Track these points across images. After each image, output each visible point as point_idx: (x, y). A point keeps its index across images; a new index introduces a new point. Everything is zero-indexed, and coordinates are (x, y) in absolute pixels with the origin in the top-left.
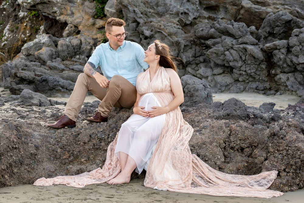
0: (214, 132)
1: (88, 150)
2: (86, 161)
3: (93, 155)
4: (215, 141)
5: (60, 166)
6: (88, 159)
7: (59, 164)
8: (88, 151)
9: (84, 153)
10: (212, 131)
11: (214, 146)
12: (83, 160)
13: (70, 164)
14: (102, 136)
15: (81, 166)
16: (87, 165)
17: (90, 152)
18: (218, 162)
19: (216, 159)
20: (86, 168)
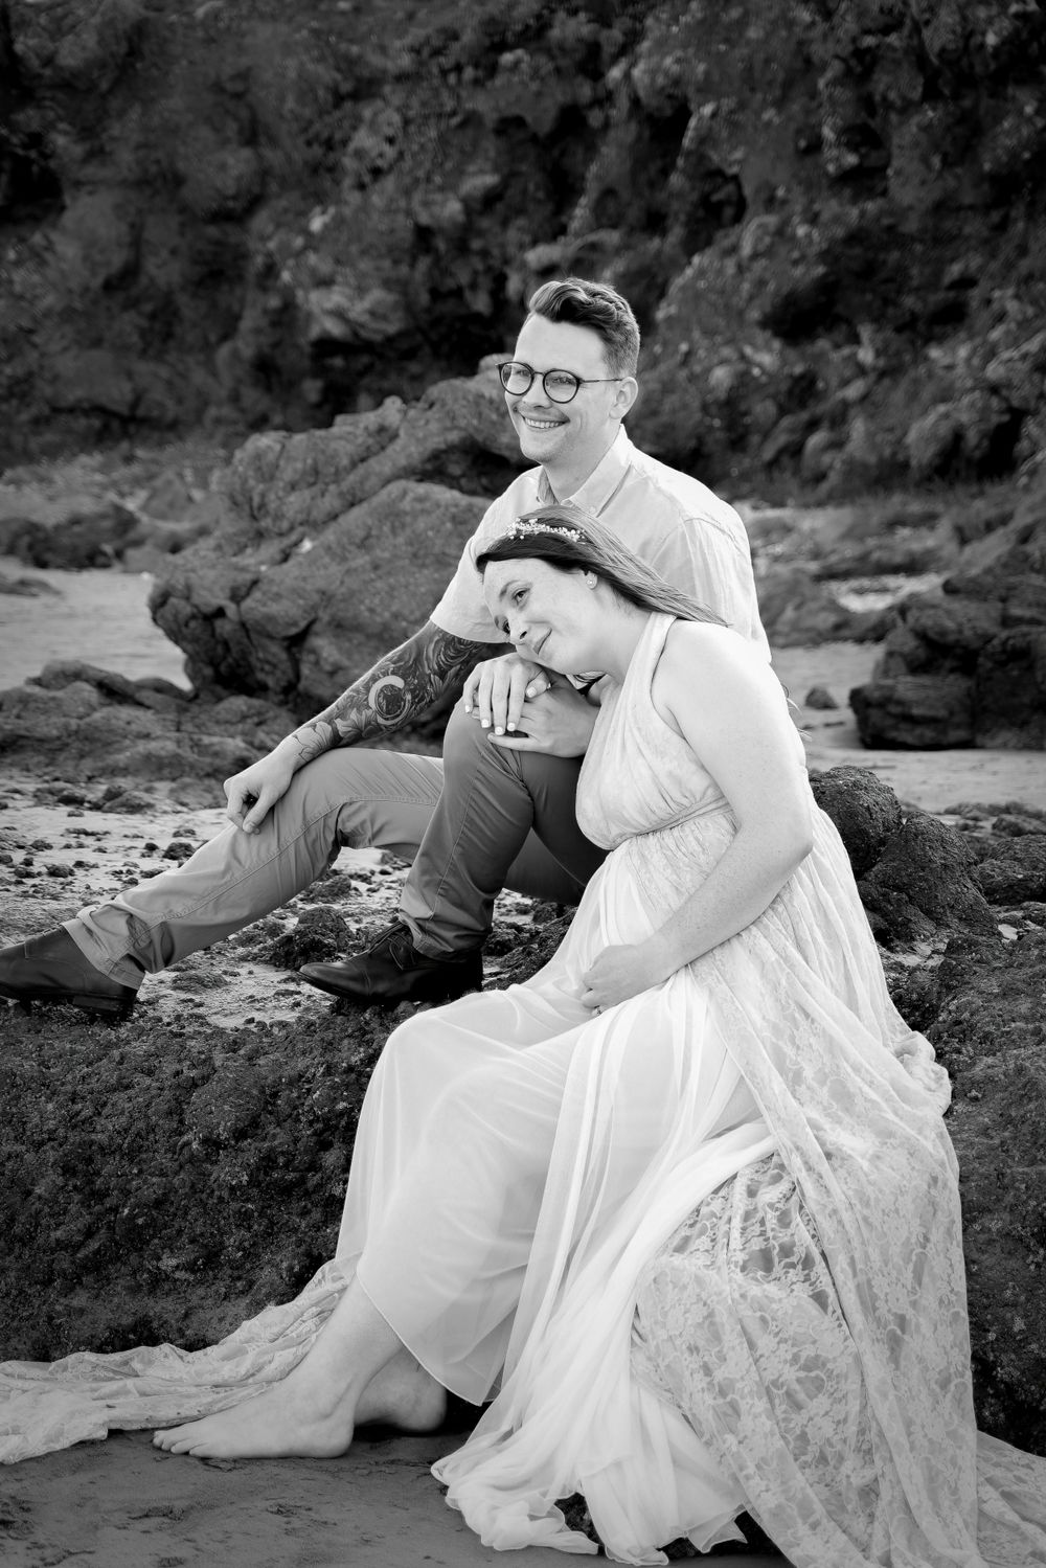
0: (1026, 1129)
1: (225, 1194)
2: (190, 1267)
3: (249, 1228)
4: (1009, 1198)
5: (21, 1292)
6: (210, 1260)
7: (18, 1279)
8: (221, 1199)
9: (193, 1212)
10: (1010, 1121)
11: (982, 1237)
12: (168, 1262)
13: (80, 1283)
14: (334, 1101)
15: (151, 1303)
16: (195, 1300)
17: (234, 1206)
18: (1004, 1358)
19: (992, 1336)
20: (186, 1316)
